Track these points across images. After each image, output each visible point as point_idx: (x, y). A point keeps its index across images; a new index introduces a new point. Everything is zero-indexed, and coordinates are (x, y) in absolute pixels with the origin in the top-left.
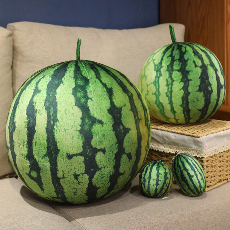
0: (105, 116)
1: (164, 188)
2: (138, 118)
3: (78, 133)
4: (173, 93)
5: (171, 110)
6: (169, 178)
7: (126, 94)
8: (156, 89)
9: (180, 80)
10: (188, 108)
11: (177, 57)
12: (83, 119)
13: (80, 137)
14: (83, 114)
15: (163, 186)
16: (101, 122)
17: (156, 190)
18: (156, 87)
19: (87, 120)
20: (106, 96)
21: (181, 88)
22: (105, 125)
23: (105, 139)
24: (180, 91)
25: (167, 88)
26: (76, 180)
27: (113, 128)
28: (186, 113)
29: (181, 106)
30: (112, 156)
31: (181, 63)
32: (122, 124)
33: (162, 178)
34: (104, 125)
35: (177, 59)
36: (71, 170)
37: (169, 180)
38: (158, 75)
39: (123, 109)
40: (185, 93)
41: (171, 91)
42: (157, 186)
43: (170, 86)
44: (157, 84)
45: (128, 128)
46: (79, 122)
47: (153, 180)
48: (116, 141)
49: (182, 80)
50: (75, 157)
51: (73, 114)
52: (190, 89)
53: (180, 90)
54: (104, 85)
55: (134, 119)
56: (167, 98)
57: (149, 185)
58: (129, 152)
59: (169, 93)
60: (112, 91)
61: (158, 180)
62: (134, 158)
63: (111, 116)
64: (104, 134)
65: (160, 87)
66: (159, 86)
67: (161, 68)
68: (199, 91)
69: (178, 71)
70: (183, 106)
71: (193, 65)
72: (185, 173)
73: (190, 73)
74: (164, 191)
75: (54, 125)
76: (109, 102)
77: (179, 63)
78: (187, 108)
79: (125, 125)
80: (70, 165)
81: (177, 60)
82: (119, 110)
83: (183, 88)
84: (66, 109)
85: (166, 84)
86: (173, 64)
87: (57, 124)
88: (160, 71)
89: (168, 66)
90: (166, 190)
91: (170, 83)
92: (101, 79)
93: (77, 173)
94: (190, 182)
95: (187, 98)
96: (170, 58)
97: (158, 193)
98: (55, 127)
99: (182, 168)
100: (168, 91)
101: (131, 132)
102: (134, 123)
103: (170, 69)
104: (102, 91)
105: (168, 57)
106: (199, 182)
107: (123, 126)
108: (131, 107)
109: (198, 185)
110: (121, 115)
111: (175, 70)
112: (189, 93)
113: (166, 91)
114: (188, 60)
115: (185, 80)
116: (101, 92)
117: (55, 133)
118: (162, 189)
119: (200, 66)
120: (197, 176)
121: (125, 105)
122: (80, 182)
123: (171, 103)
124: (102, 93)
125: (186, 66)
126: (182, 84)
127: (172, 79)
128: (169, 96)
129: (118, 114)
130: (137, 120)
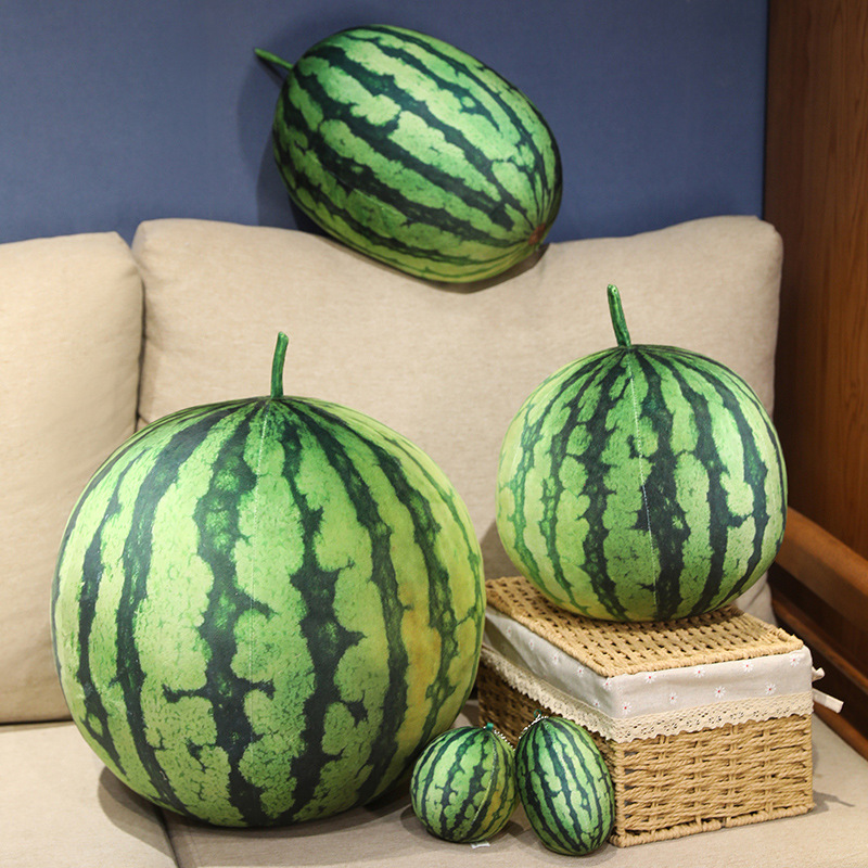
0: (279, 592)
1: (466, 815)
2: (399, 603)
3: (196, 634)
4: (558, 525)
5: (556, 575)
6: (488, 789)
7: (367, 531)
8: (516, 506)
9: (580, 490)
10: (607, 577)
11: (586, 413)
12: (213, 596)
13: (200, 647)
14: (215, 581)
15: (463, 809)
16: (265, 610)
17: (443, 818)
18: (516, 501)
19: (223, 601)
20: (296, 533)
21: (581, 514)
22: (275, 619)
23: (272, 656)
24: (578, 523)
25: (542, 507)
26: (193, 759)
27: (302, 627)
28: (602, 591)
29: (584, 567)
30: (296, 705)
31: (590, 438)
32: (334, 620)
33: (461, 785)
34: (273, 619)
35: (584, 420)
36: (179, 731)
37: (486, 794)
38: (526, 464)
39: (341, 576)
40: (591, 531)
41: (554, 520)
42: (444, 808)
43: (552, 503)
44: (519, 490)
45: (353, 633)
46: (203, 603)
47: (437, 787)
48: (310, 664)
49: (585, 488)
50: (184, 699)
51: (189, 580)
52: (608, 519)
53: (579, 518)
54: (300, 499)
55: (381, 605)
56: (544, 539)
57: (424, 800)
58: (356, 697)
59: (547, 525)
60: (320, 518)
61: (448, 790)
62: (375, 717)
63: (300, 593)
64: (270, 643)
65: (526, 501)
66: (523, 498)
67: (536, 441)
68: (636, 527)
69: (578, 458)
70: (589, 568)
71: (627, 448)
72: (536, 780)
73: (612, 471)
74: (467, 825)
75: (135, 606)
76: (302, 551)
77: (586, 434)
78: (602, 577)
79: (343, 622)
80: (174, 718)
81: (582, 423)
82: (330, 579)
83: (586, 515)
84: (172, 566)
85: (541, 496)
86: (569, 435)
87: (144, 604)
88: (532, 451)
89: (554, 438)
90: (477, 825)
91: (553, 494)
92: (296, 480)
93: (197, 742)
94: (546, 811)
95: (601, 546)
96: (568, 411)
97: (453, 829)
98: (137, 612)
99: (531, 766)
100: (545, 519)
101: (363, 642)
102: (381, 622)
103: (558, 450)
104: (286, 518)
105: (565, 406)
106: (573, 815)
107: (338, 624)
108: (373, 570)
109: (568, 822)
110: (333, 594)
111: (571, 455)
112: (606, 532)
113: (541, 518)
114: (613, 431)
115: (595, 489)
116: (283, 520)
117: (137, 628)
118: (460, 817)
119: (648, 455)
120: (568, 794)
121: (351, 565)
122: (206, 765)
123: (553, 554)
124: (283, 525)
125: (603, 449)
126: (585, 502)
127: (558, 483)
128: (548, 533)
129: (325, 591)
130: (393, 611)
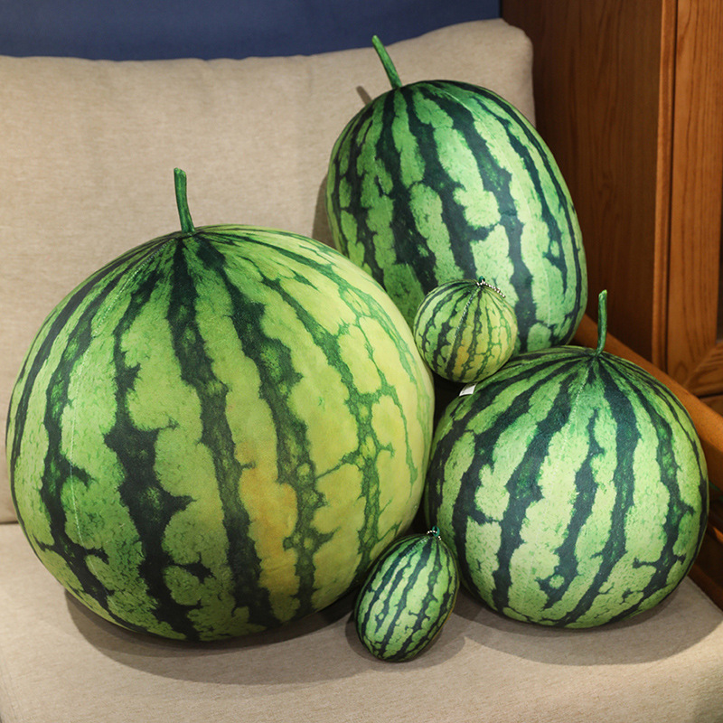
0: (94, 455)
2: (236, 463)
7: (194, 390)
14: (49, 447)
16: (82, 476)
19: (53, 467)
20: (111, 389)
22: (94, 486)
23: (96, 526)
27: (121, 494)
30: (131, 570)
32: (157, 485)
34: (91, 487)
39: (162, 436)
45: (179, 497)
46: (42, 468)
48: (135, 533)
54: (119, 357)
55: (213, 466)
58: (191, 560)
60: (135, 375)
62: (224, 575)
63: (115, 454)
64: (93, 512)
76: (114, 409)
79: (167, 486)
82: (147, 440)
101: (192, 507)
102: (214, 483)
104: (103, 376)
107: (161, 489)
108: (204, 432)
110: (152, 454)
116: (100, 378)
124: (98, 382)
129: (143, 451)
130: (228, 471)
